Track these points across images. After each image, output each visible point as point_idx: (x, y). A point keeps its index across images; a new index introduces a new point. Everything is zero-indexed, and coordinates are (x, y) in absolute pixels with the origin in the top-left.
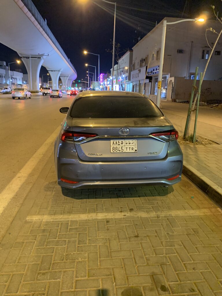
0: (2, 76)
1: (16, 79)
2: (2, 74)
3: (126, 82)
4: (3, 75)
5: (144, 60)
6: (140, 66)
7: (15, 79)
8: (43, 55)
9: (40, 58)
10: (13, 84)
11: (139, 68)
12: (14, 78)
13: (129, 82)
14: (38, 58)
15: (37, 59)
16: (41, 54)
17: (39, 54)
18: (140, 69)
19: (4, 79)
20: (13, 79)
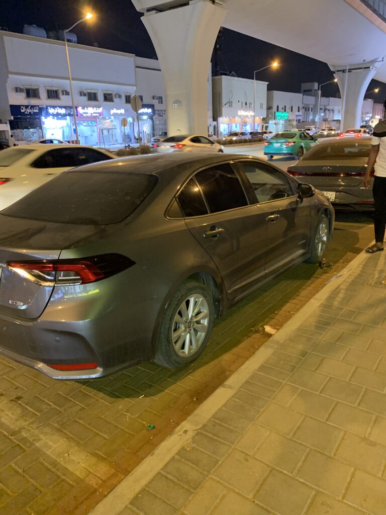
0: (309, 108)
1: (332, 110)
2: (309, 105)
4: (311, 107)
7: (331, 112)
8: (373, 61)
9: (369, 68)
10: (325, 120)
12: (328, 110)
14: (365, 68)
15: (362, 70)
16: (372, 60)
17: (364, 61)
19: (311, 113)
20: (327, 112)
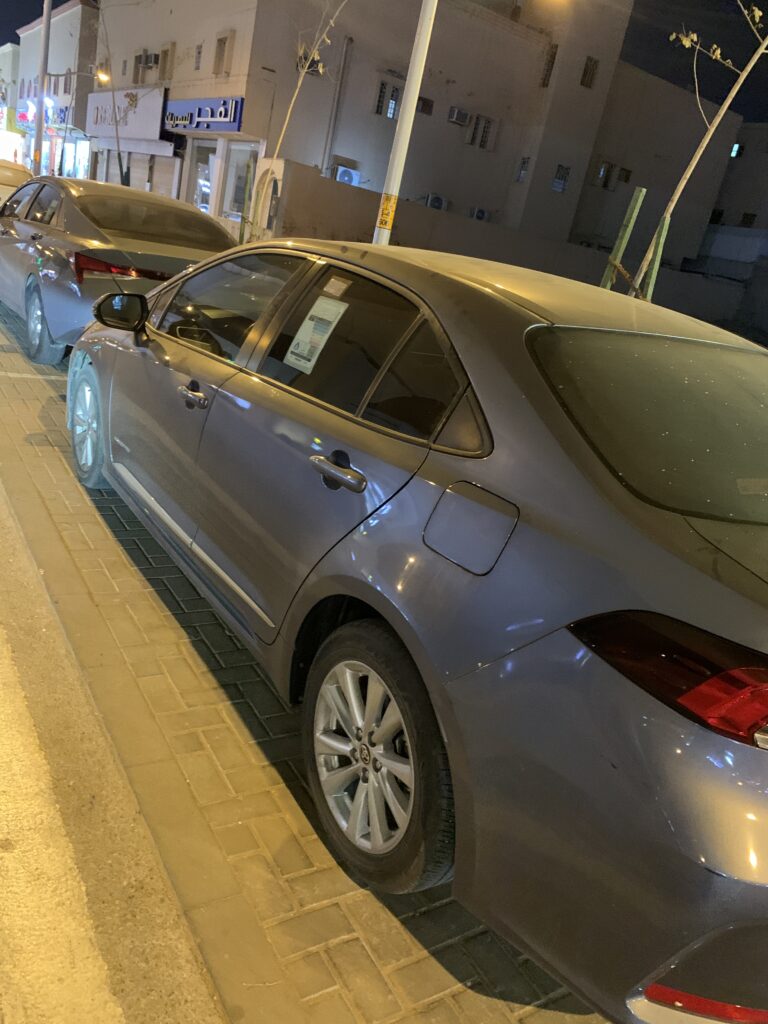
3: (60, 129)
5: (156, 62)
6: (136, 81)
11: (128, 88)
13: (74, 134)
18: (134, 92)
